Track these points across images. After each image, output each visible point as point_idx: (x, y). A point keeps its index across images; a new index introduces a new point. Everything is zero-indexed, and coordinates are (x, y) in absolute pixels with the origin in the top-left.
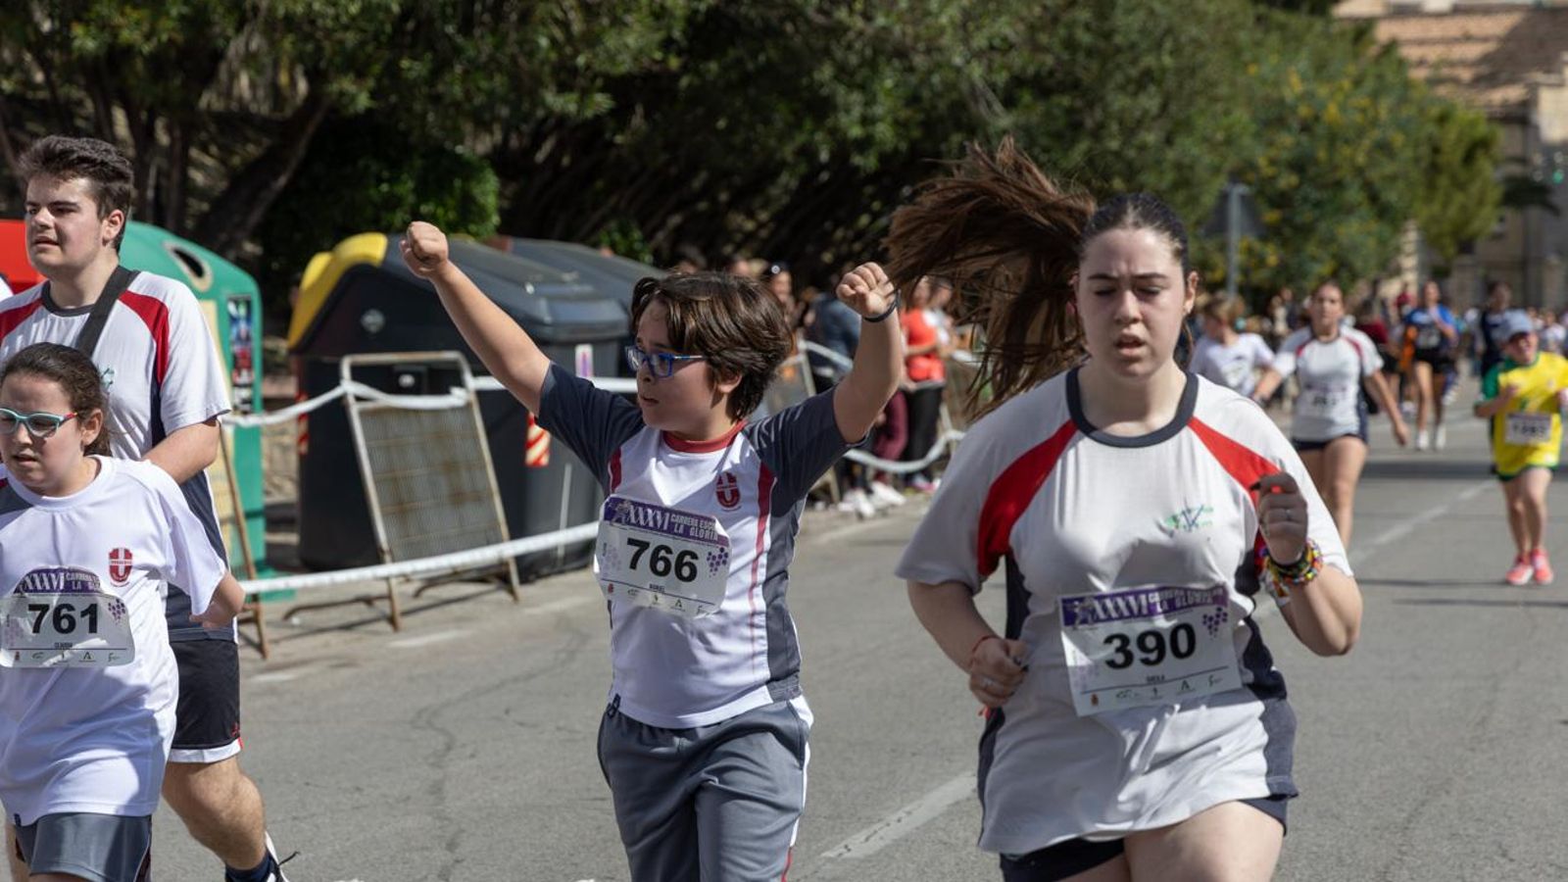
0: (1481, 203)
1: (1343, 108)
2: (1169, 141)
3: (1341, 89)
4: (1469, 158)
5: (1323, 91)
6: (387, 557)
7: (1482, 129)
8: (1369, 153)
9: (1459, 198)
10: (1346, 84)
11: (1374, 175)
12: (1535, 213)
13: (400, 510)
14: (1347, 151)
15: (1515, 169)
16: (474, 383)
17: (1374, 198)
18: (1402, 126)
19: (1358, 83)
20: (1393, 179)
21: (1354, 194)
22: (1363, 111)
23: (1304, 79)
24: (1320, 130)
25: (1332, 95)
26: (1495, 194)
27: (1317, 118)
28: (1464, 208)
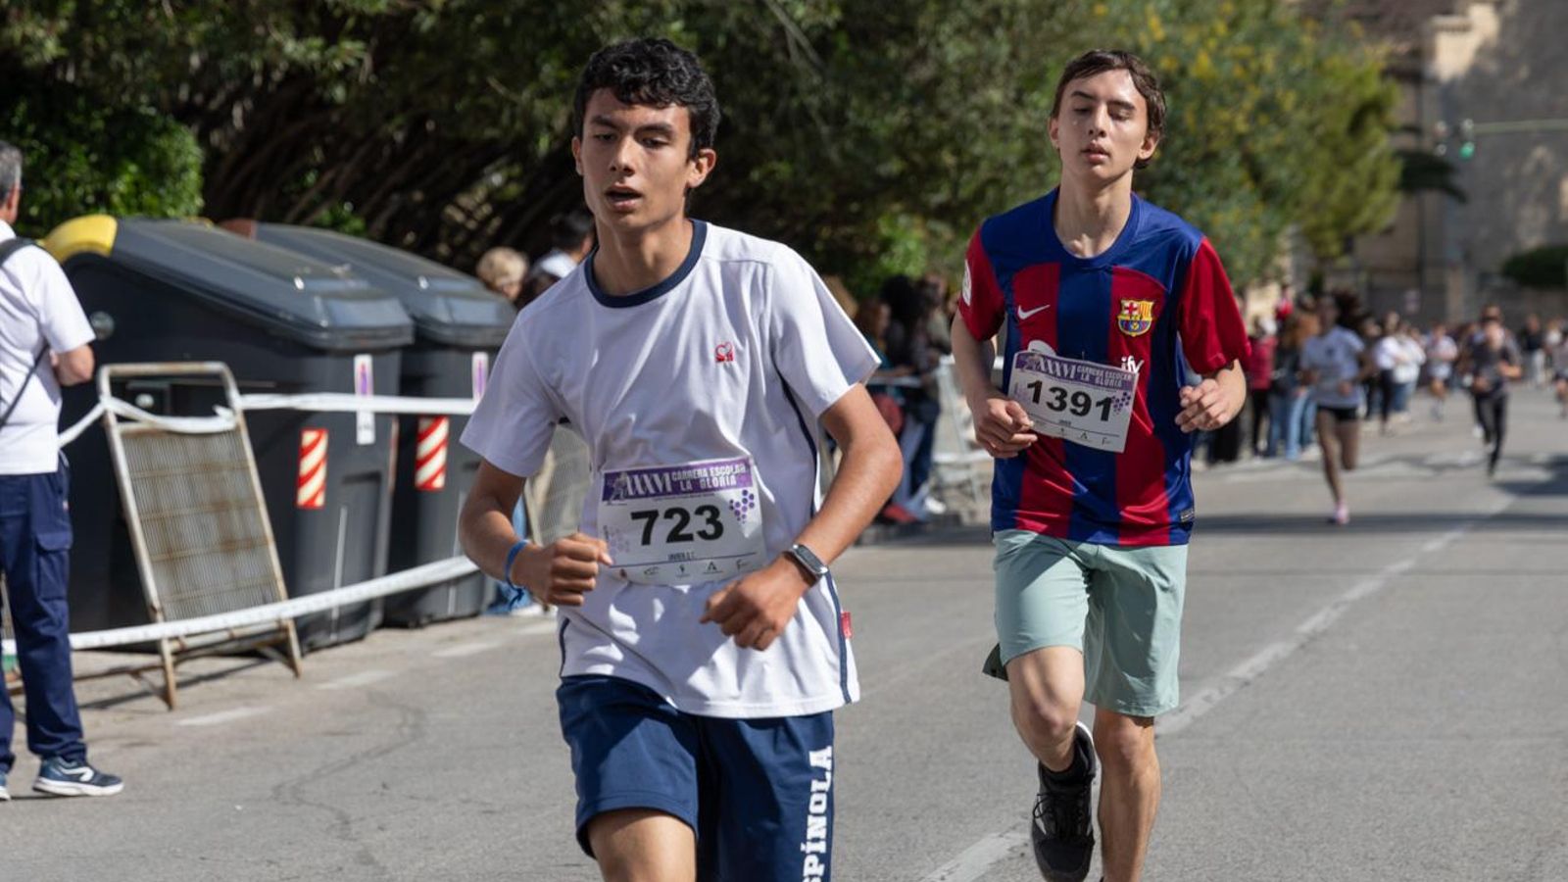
0: (1373, 184)
1: (1217, 58)
2: (1019, 102)
3: (1213, 34)
4: (1357, 125)
5: (1190, 37)
6: (159, 616)
7: (1373, 88)
8: (1252, 118)
9: (1345, 179)
10: (1221, 28)
11: (1259, 146)
12: (1431, 199)
13: (171, 559)
14: (1225, 115)
15: (1407, 142)
16: (241, 402)
17: (1256, 174)
18: (1292, 81)
19: (1234, 25)
20: (1282, 150)
21: (1232, 170)
22: (1244, 63)
23: (1165, 20)
24: (1185, 86)
25: (1202, 42)
26: (1392, 173)
27: (1183, 72)
28: (1351, 192)
